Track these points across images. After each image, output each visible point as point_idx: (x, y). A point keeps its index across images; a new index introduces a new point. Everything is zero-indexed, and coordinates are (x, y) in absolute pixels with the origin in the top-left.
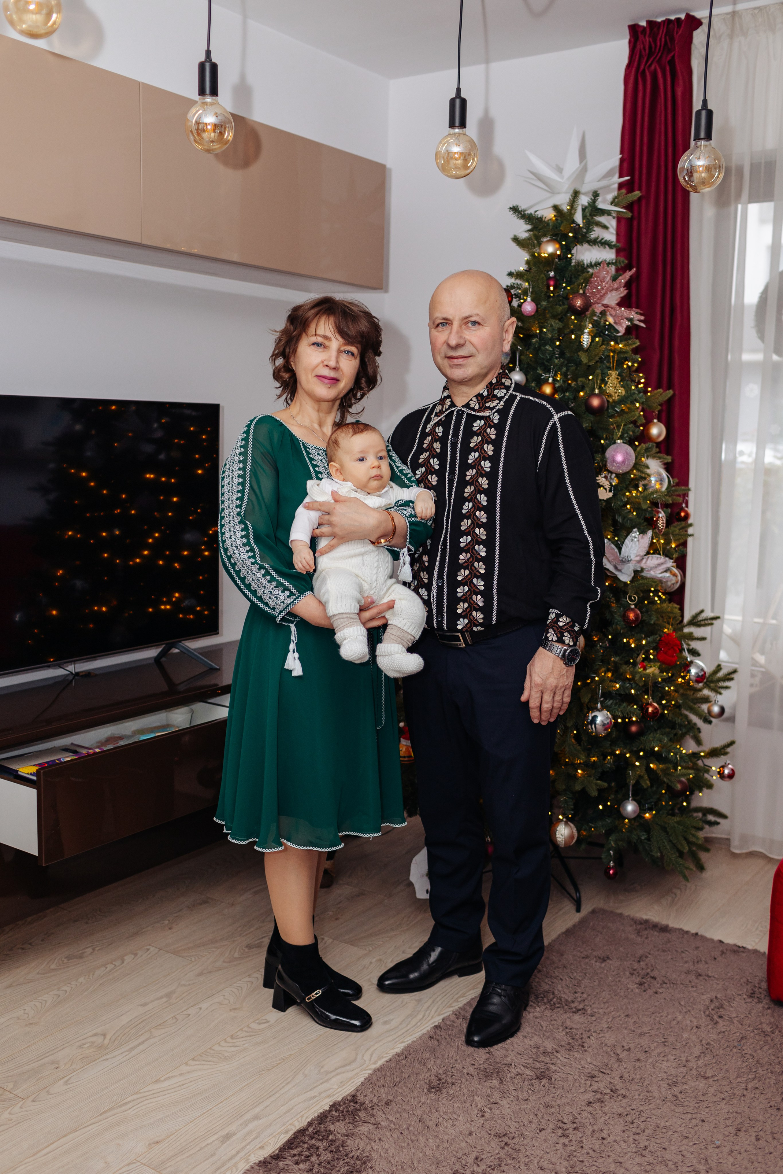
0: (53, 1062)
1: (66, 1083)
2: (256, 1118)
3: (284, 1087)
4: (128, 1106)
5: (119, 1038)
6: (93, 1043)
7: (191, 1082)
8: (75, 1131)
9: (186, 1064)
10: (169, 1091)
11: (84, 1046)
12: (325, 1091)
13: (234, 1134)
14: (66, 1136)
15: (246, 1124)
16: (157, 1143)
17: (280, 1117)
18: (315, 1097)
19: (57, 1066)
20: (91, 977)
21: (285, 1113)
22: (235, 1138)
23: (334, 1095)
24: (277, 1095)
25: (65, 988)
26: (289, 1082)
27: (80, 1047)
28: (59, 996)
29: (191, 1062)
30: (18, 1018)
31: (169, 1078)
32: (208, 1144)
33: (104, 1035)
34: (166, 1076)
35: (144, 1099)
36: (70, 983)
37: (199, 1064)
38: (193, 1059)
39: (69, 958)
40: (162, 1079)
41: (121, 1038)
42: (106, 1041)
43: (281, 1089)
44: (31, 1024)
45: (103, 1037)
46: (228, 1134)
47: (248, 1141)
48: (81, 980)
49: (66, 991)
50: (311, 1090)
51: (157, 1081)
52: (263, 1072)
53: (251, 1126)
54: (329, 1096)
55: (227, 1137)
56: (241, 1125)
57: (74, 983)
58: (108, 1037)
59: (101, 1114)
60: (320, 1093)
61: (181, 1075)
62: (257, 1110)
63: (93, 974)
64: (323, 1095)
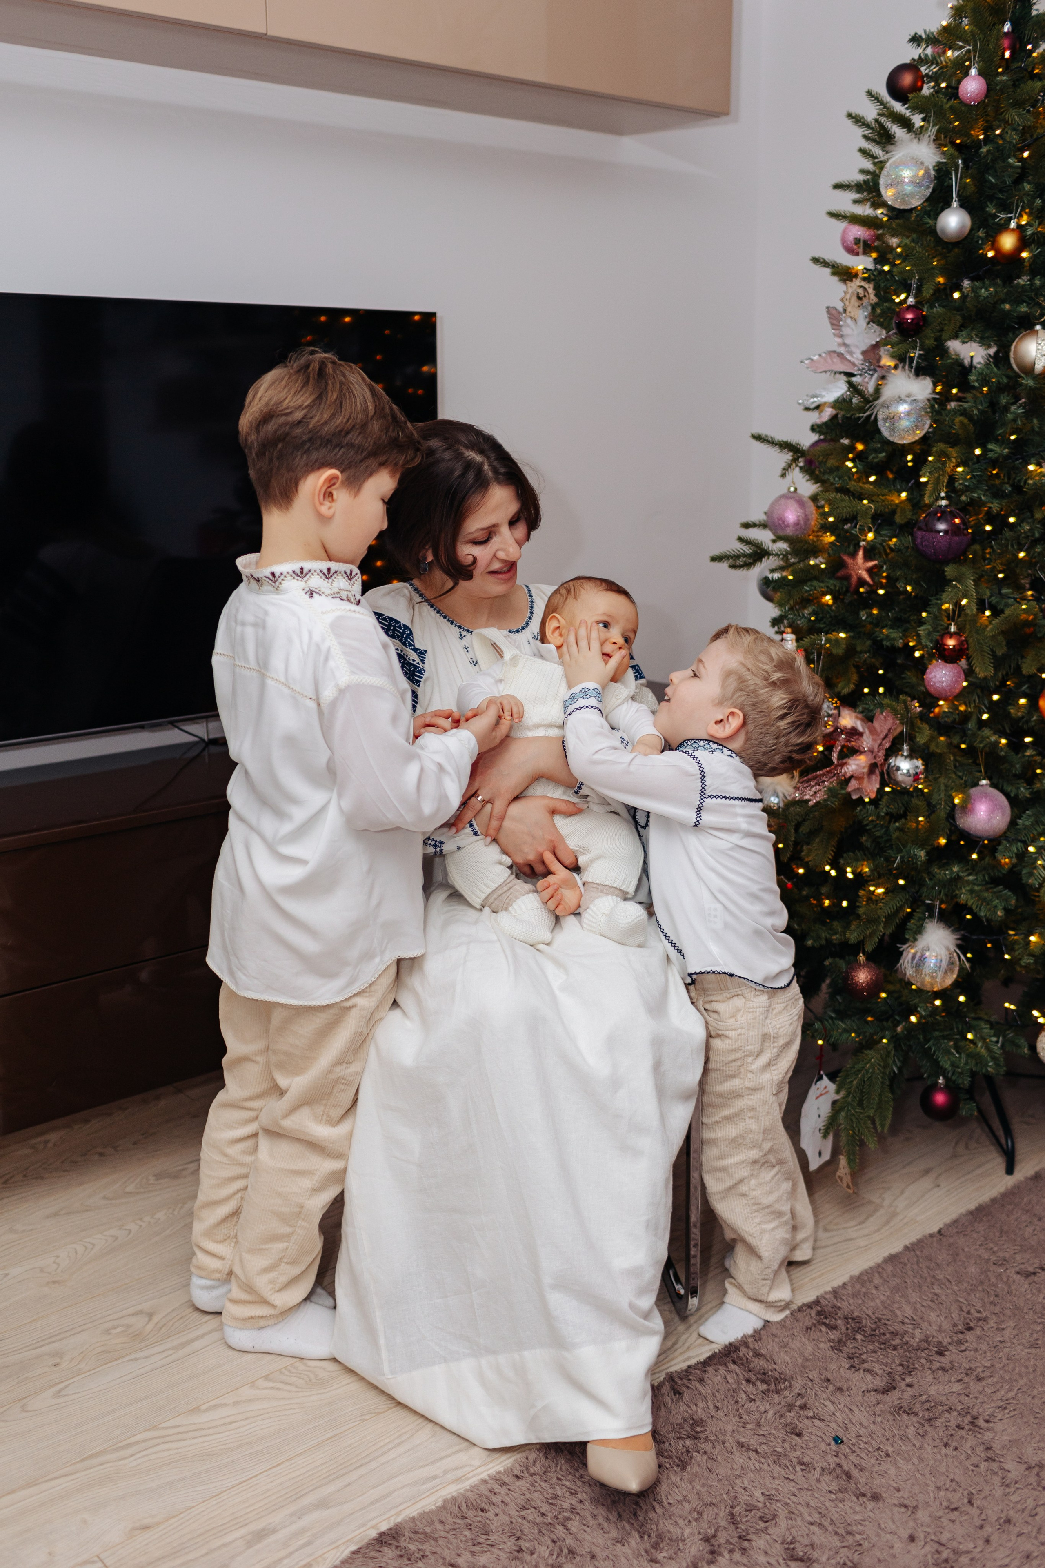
0: (59, 1354)
1: (57, 1394)
2: (323, 1504)
3: (391, 1449)
4: (130, 1451)
5: (171, 1323)
6: (129, 1326)
7: (246, 1419)
8: (29, 1485)
9: (253, 1384)
10: (204, 1432)
11: (114, 1331)
12: (457, 1468)
13: (274, 1531)
14: (13, 1492)
15: (300, 1514)
16: (146, 1528)
17: (362, 1509)
18: (435, 1477)
19: (58, 1360)
20: (176, 1213)
21: (372, 1503)
22: (272, 1538)
23: (468, 1479)
24: (374, 1465)
25: (132, 1227)
26: (402, 1442)
27: (107, 1332)
28: (117, 1238)
29: (262, 1383)
30: (42, 1271)
31: (216, 1407)
32: (225, 1545)
33: (150, 1315)
34: (212, 1403)
35: (161, 1440)
36: (141, 1219)
37: (272, 1388)
38: (266, 1378)
39: (159, 1176)
40: (204, 1407)
41: (173, 1325)
42: (150, 1327)
43: (384, 1454)
44: (54, 1282)
45: (147, 1319)
46: (264, 1529)
47: (291, 1549)
48: (161, 1215)
49: (130, 1231)
50: (433, 1462)
51: (196, 1410)
52: (367, 1417)
53: (307, 1520)
54: (457, 1480)
55: (260, 1535)
56: (292, 1515)
57: (147, 1219)
58: (155, 1319)
59: (82, 1461)
60: (446, 1472)
61: (236, 1403)
62: (331, 1488)
63: (182, 1208)
64: (450, 1476)
